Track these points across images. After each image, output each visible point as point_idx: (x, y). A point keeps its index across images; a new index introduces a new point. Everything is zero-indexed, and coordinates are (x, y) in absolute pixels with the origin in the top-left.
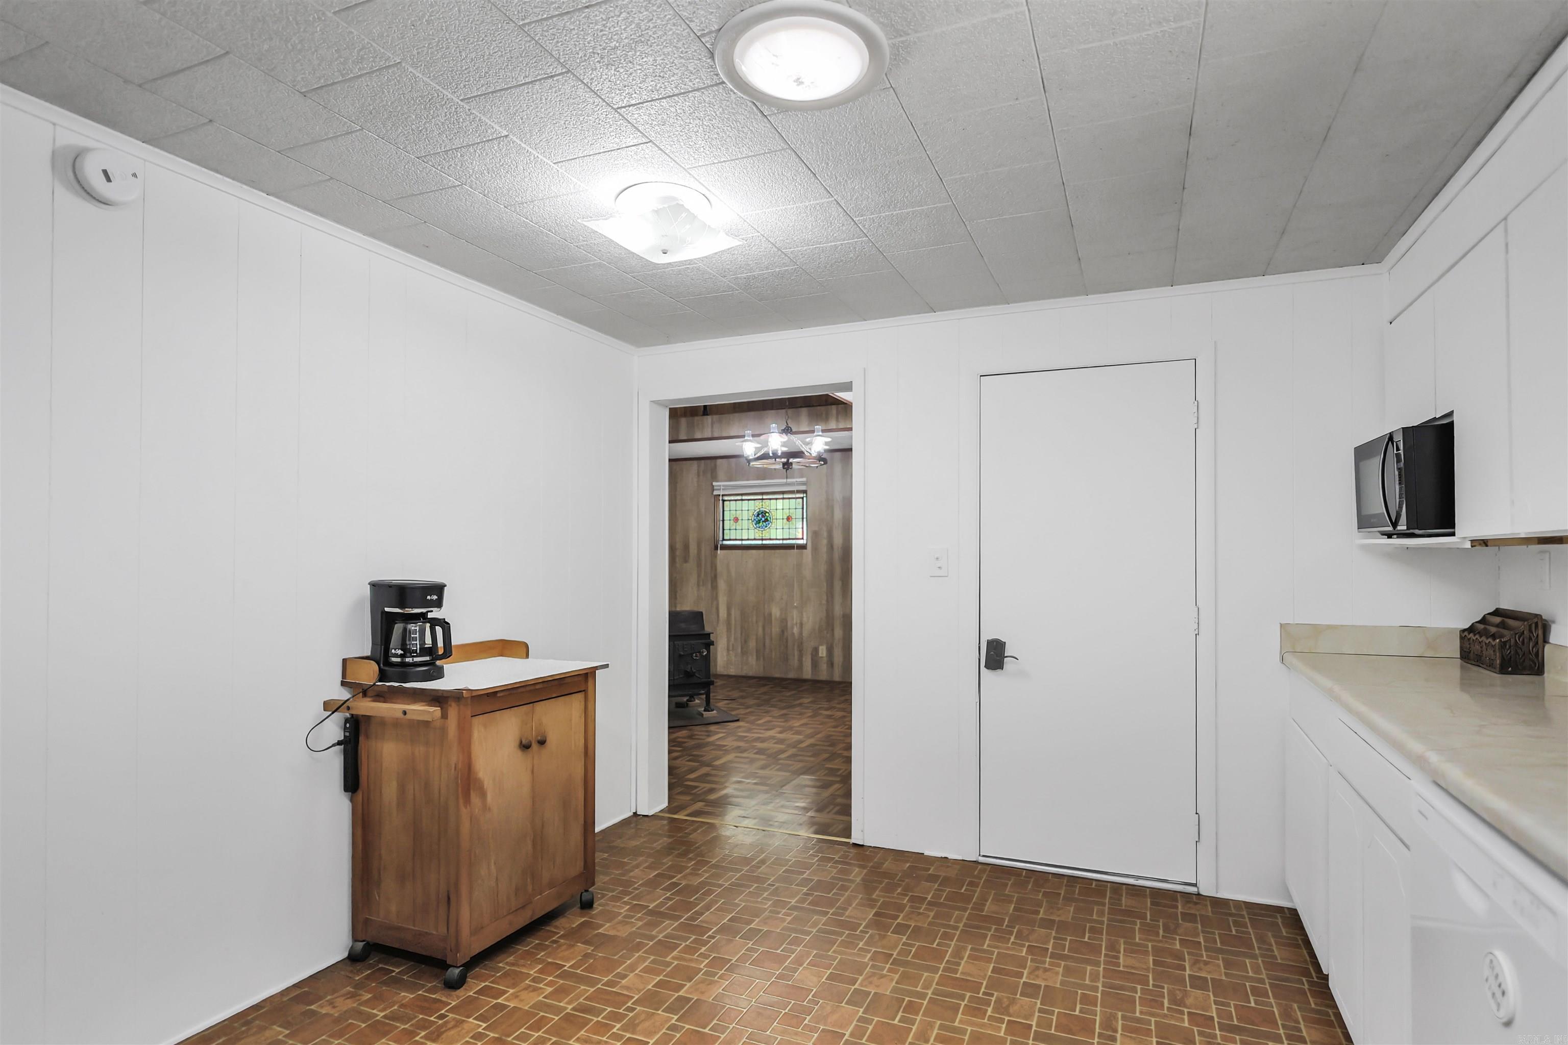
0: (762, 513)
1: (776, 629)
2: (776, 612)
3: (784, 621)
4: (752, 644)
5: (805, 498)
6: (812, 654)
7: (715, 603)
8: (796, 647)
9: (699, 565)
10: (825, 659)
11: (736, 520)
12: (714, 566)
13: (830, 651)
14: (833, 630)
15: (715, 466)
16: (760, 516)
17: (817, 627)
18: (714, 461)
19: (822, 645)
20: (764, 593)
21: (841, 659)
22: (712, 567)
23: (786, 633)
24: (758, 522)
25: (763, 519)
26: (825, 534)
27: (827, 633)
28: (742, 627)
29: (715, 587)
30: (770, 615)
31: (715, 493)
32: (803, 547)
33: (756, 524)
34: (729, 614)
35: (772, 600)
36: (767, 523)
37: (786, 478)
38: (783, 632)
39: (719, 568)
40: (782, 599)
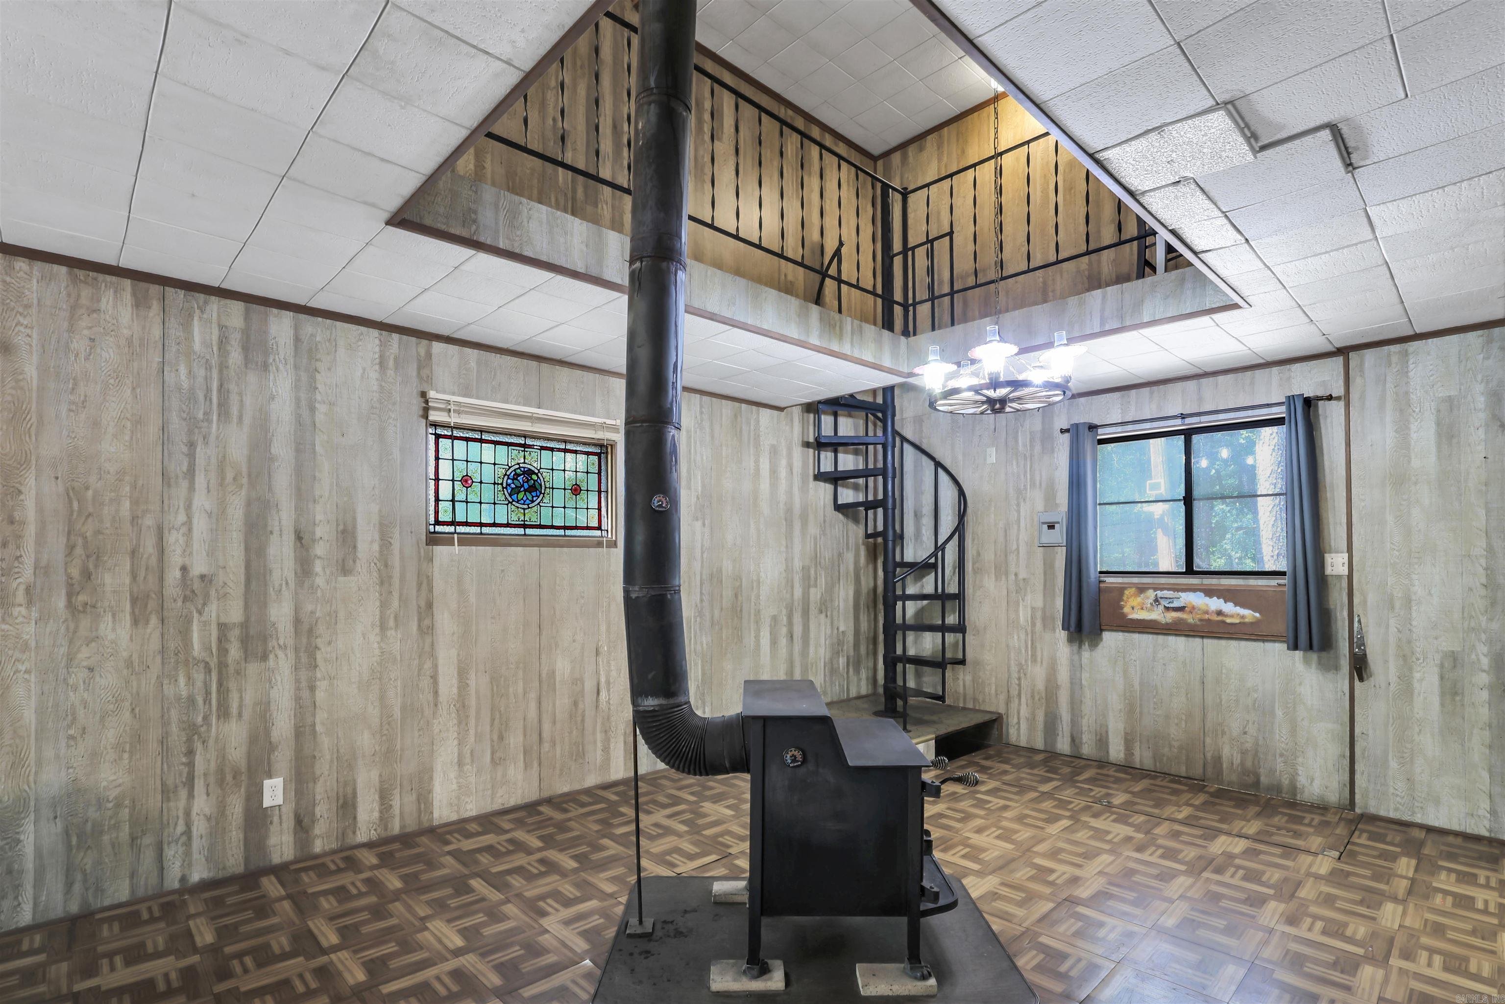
0: (524, 473)
1: (562, 702)
2: (563, 667)
3: (577, 682)
4: (515, 740)
5: (603, 457)
7: (428, 665)
8: (598, 727)
9: (384, 581)
12: (425, 582)
15: (429, 355)
18: (425, 342)
20: (540, 634)
22: (419, 585)
23: (581, 706)
24: (516, 491)
25: (526, 486)
29: (427, 630)
30: (552, 674)
33: (510, 495)
34: (463, 685)
35: (557, 645)
36: (534, 494)
37: (580, 414)
38: (575, 704)
39: (439, 584)
40: (574, 641)
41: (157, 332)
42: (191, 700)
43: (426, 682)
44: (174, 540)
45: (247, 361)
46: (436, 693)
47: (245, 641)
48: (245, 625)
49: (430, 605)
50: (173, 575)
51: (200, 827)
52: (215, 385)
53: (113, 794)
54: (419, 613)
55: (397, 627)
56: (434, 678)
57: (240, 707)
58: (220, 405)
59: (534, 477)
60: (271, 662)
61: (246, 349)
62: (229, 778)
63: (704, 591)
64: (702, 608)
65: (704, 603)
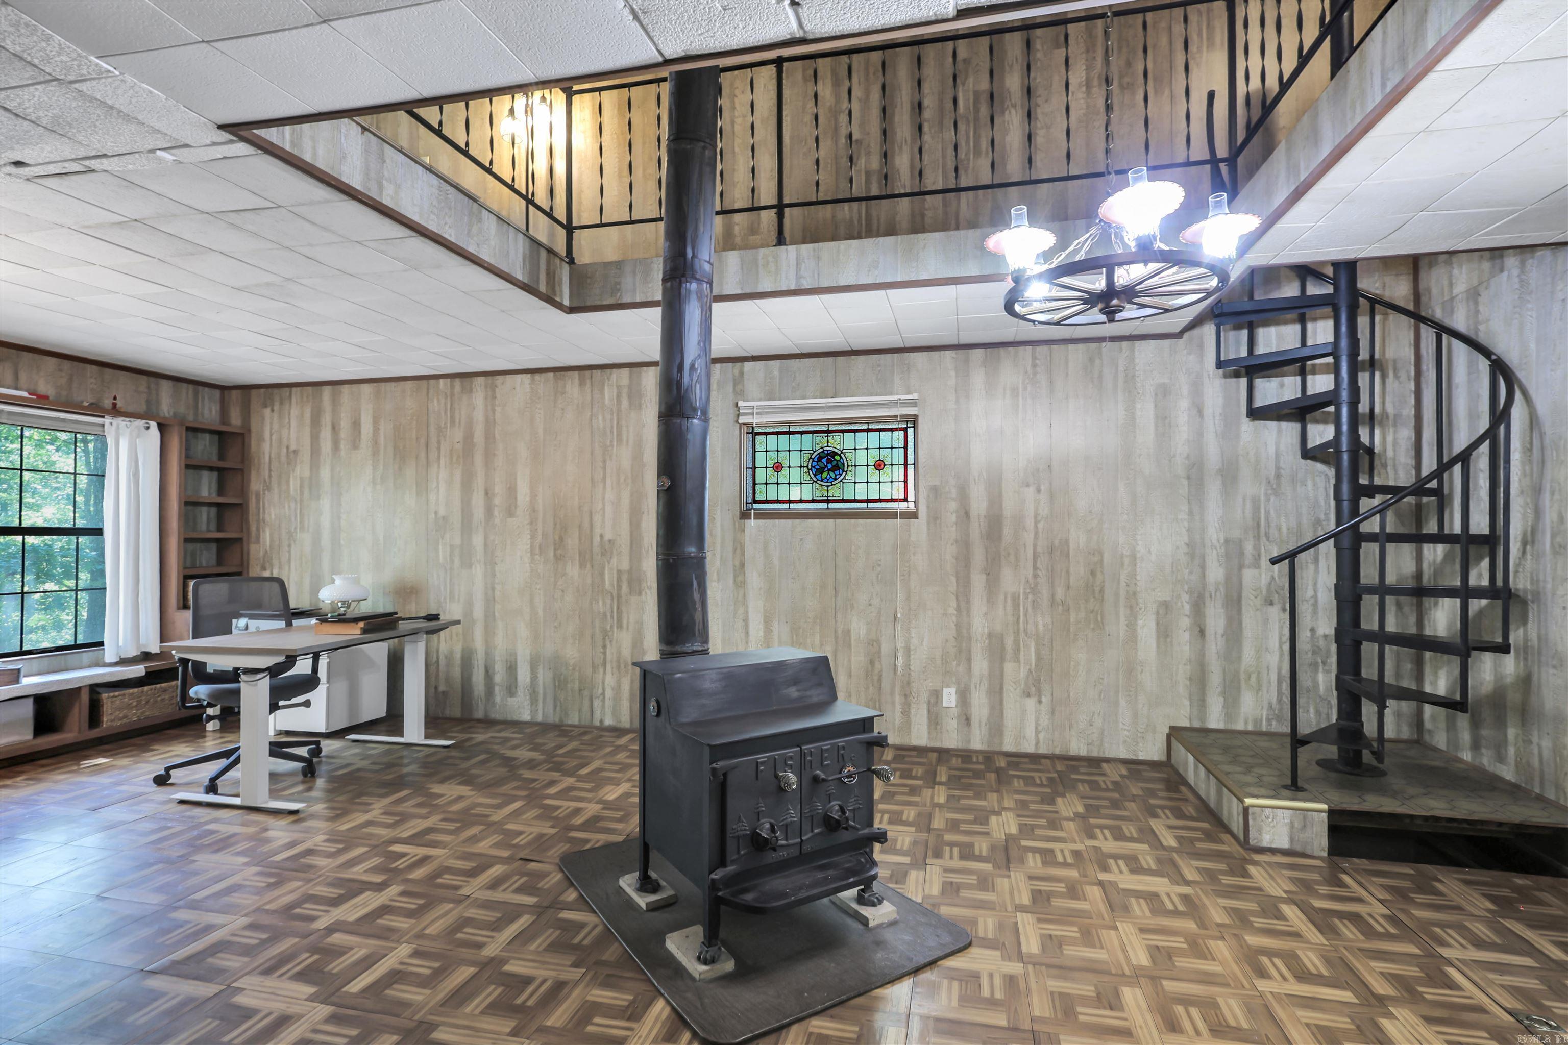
0: (828, 455)
1: (858, 658)
2: (858, 628)
3: (873, 643)
5: (910, 431)
6: (929, 703)
7: (741, 611)
8: (897, 689)
10: (955, 712)
11: (778, 467)
12: (741, 548)
13: (964, 697)
14: (969, 660)
15: (742, 374)
16: (824, 460)
17: (938, 654)
18: (738, 365)
19: (948, 686)
20: (836, 595)
21: (985, 712)
22: (735, 550)
23: (877, 665)
24: (821, 471)
25: (830, 466)
26: (954, 493)
27: (958, 665)
29: (740, 584)
30: (847, 632)
31: (742, 420)
32: (914, 515)
33: (815, 475)
35: (852, 607)
36: (837, 472)
37: (876, 395)
38: (872, 663)
39: (749, 551)
40: (870, 605)
41: (589, 398)
42: (605, 614)
43: (739, 624)
44: (597, 518)
45: (630, 404)
46: (747, 633)
47: (630, 582)
48: (630, 571)
49: (742, 565)
50: (597, 539)
51: (609, 693)
52: (615, 422)
53: (572, 662)
54: (735, 571)
55: (719, 580)
56: (746, 621)
57: (628, 623)
58: (618, 435)
59: (837, 458)
60: (643, 597)
61: (630, 397)
62: (622, 666)
63: (1039, 565)
64: (1036, 584)
65: (1039, 579)
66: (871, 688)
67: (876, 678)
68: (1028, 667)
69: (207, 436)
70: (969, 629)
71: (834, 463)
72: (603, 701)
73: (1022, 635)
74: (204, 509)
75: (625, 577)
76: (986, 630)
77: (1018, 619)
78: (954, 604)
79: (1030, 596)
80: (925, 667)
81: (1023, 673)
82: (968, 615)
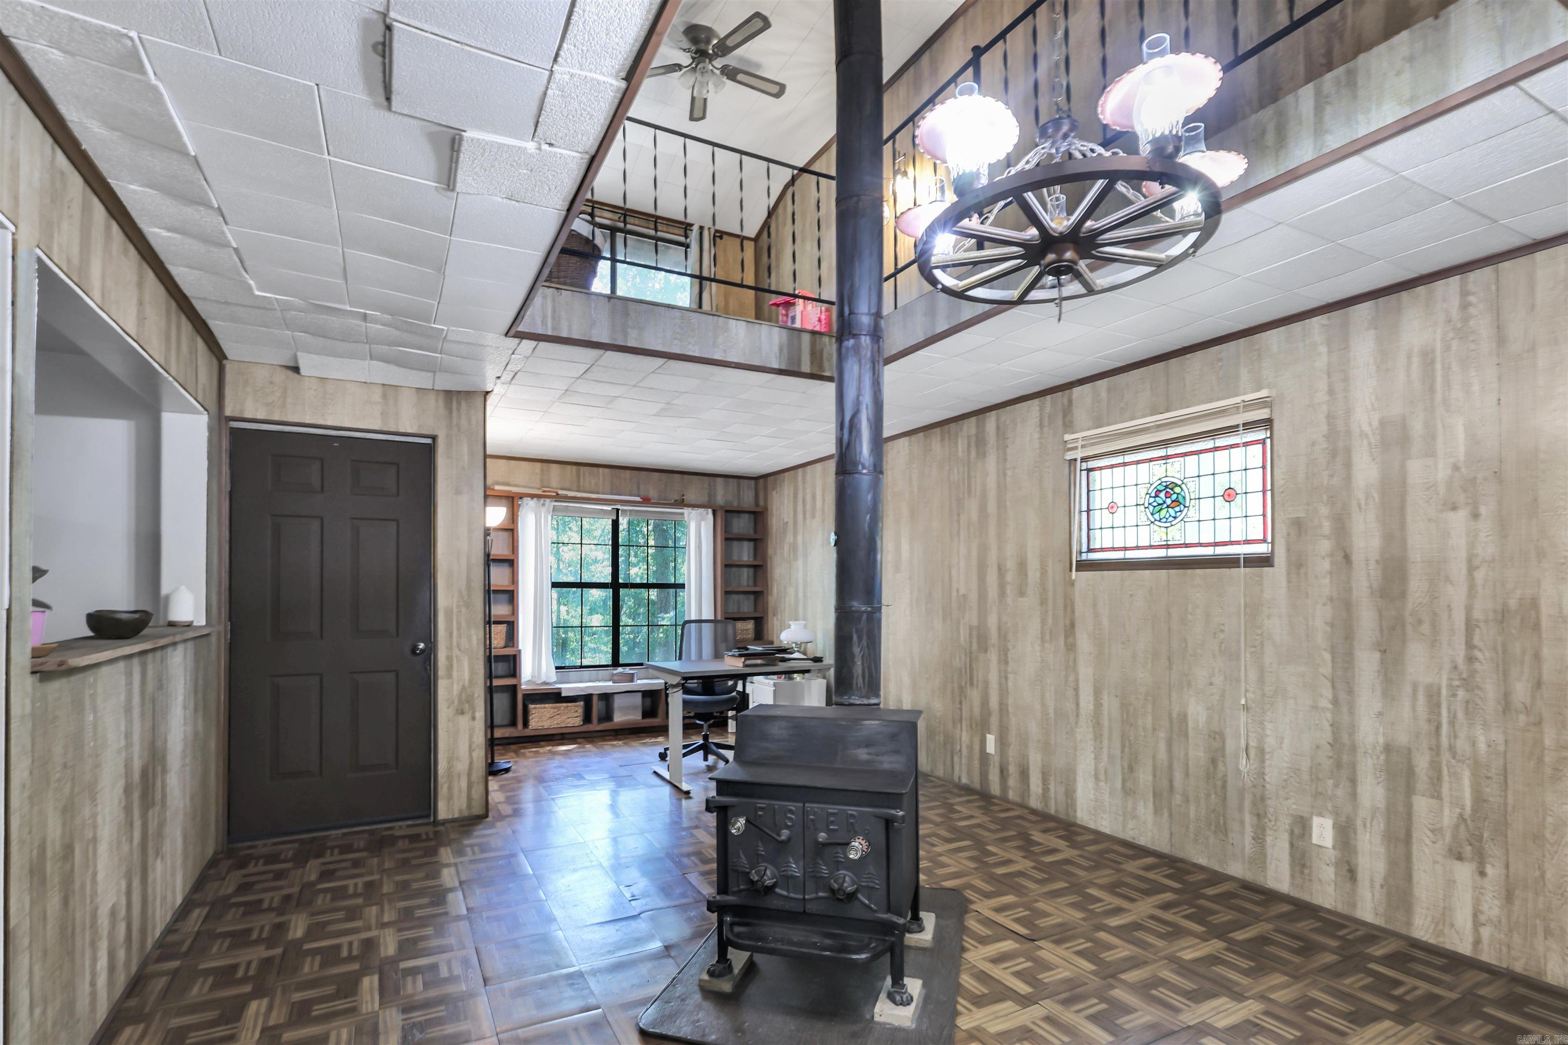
0: (1167, 487)
1: (1197, 753)
2: (1197, 712)
3: (1217, 738)
4: (1145, 776)
5: (1270, 441)
6: (1292, 833)
7: (1071, 678)
8: (1247, 804)
9: (1043, 602)
10: (1331, 857)
11: (1113, 508)
12: (1069, 605)
13: (1345, 834)
14: (1353, 781)
15: (1070, 402)
16: (1162, 495)
17: (1305, 765)
18: (1067, 392)
19: (1320, 815)
20: (1170, 668)
21: (1381, 866)
22: (1066, 606)
23: (1221, 766)
24: (1158, 508)
25: (1169, 501)
26: (1326, 527)
27: (1336, 786)
28: (1124, 736)
29: (1071, 647)
30: (1183, 718)
31: (1070, 456)
32: (1265, 561)
33: (1152, 515)
34: (1098, 705)
35: (1189, 685)
36: (1177, 509)
37: (1218, 399)
38: (1214, 762)
39: (1079, 608)
40: (1211, 684)
41: (947, 452)
42: (961, 671)
43: (1070, 693)
44: (954, 572)
45: (978, 453)
46: (1078, 704)
47: (979, 639)
48: (979, 628)
49: (1073, 625)
50: (954, 594)
51: (965, 751)
52: (966, 474)
53: (939, 714)
54: (1066, 631)
55: (1051, 641)
56: (1076, 690)
57: (977, 681)
58: (969, 487)
59: (1178, 489)
60: (989, 655)
61: (978, 446)
62: (974, 726)
63: (1476, 641)
64: (1472, 674)
65: (1477, 666)
66: (1213, 796)
67: (1219, 783)
68: (1458, 810)
69: (746, 516)
70: (1351, 735)
71: (1174, 497)
72: (961, 757)
73: (1446, 756)
74: (745, 570)
75: (975, 633)
76: (1381, 740)
77: (1438, 727)
78: (1328, 693)
79: (1461, 693)
80: (1285, 781)
81: (1448, 818)
82: (1351, 713)
